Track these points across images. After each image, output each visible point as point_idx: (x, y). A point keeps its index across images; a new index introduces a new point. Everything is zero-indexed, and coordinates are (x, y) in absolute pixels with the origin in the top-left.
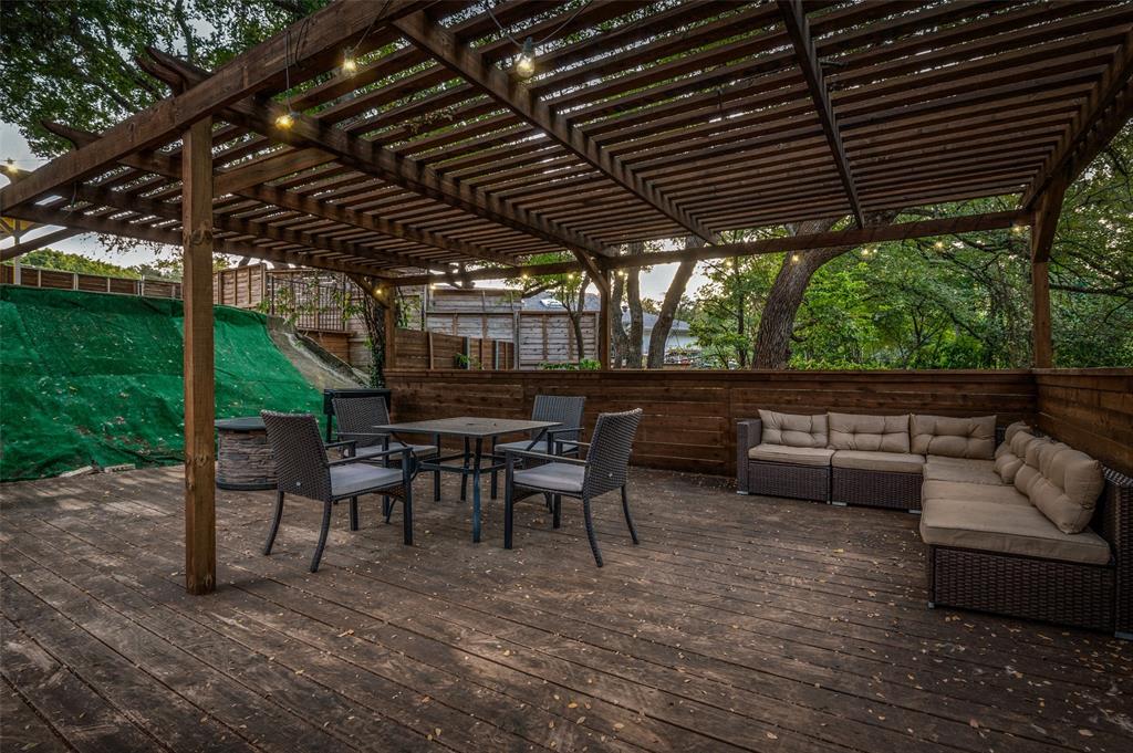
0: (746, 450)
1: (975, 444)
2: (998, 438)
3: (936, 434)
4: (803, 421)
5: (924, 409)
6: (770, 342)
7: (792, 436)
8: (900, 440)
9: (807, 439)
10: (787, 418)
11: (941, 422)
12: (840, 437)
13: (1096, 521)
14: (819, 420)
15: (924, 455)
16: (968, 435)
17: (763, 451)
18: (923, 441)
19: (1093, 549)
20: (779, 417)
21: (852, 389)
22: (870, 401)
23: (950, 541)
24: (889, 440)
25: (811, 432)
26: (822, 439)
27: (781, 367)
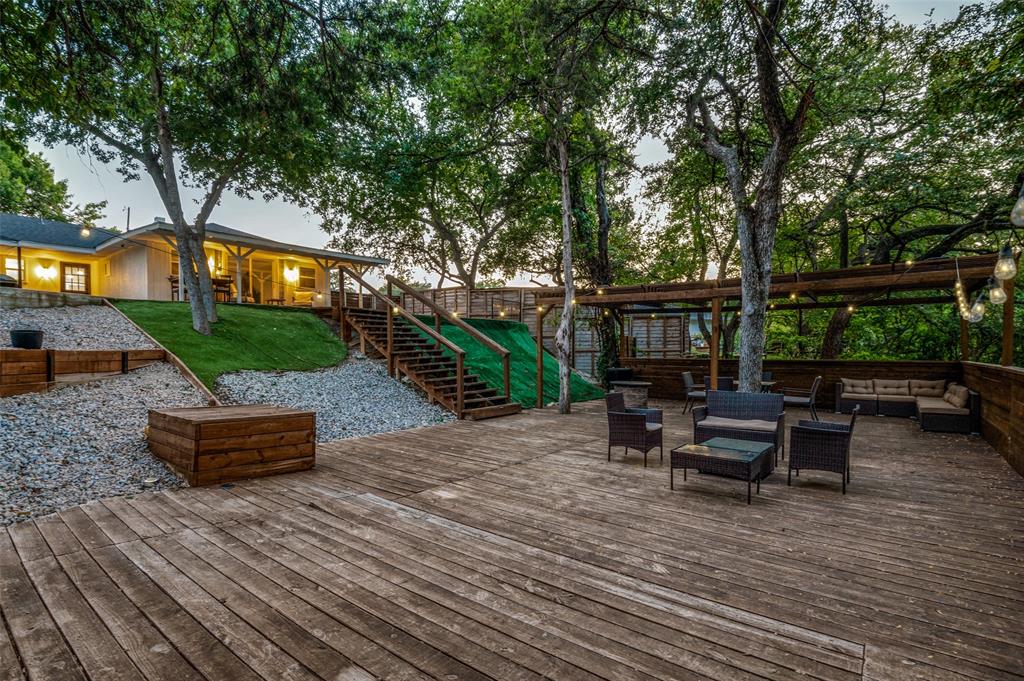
0: (840, 394)
1: (936, 391)
2: (946, 389)
3: (920, 387)
4: (862, 383)
5: (914, 378)
6: (831, 344)
7: (857, 389)
8: (905, 390)
9: (864, 390)
10: (855, 382)
11: (923, 382)
12: (878, 389)
13: (967, 405)
14: (869, 382)
15: (916, 396)
16: (933, 388)
17: (844, 395)
18: (915, 390)
19: (966, 411)
20: (851, 381)
21: (884, 370)
22: (892, 374)
23: (927, 411)
24: (901, 390)
25: (866, 388)
26: (871, 390)
27: (839, 358)
